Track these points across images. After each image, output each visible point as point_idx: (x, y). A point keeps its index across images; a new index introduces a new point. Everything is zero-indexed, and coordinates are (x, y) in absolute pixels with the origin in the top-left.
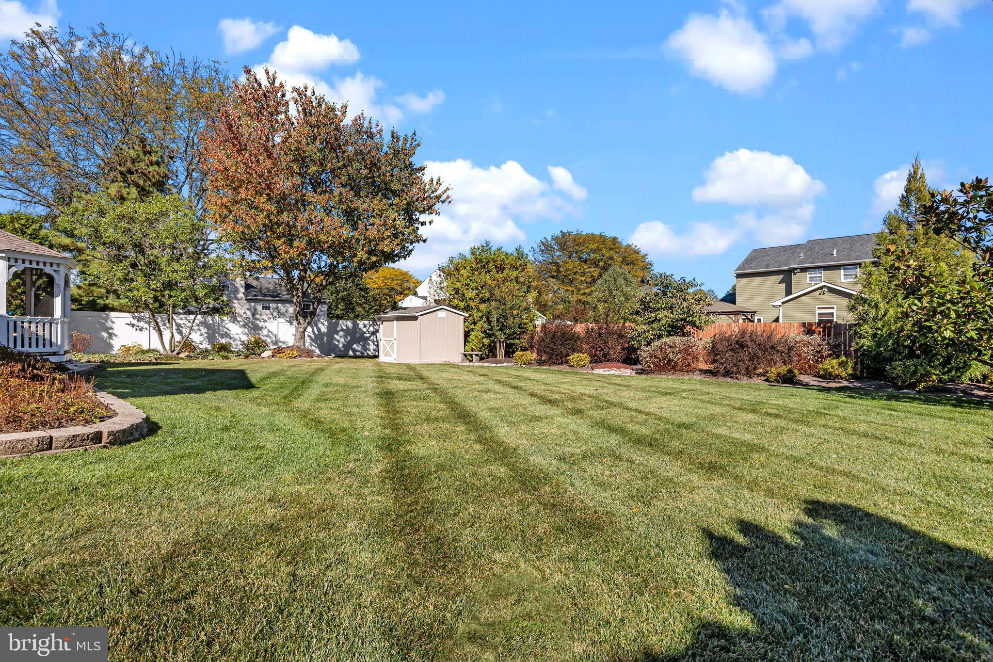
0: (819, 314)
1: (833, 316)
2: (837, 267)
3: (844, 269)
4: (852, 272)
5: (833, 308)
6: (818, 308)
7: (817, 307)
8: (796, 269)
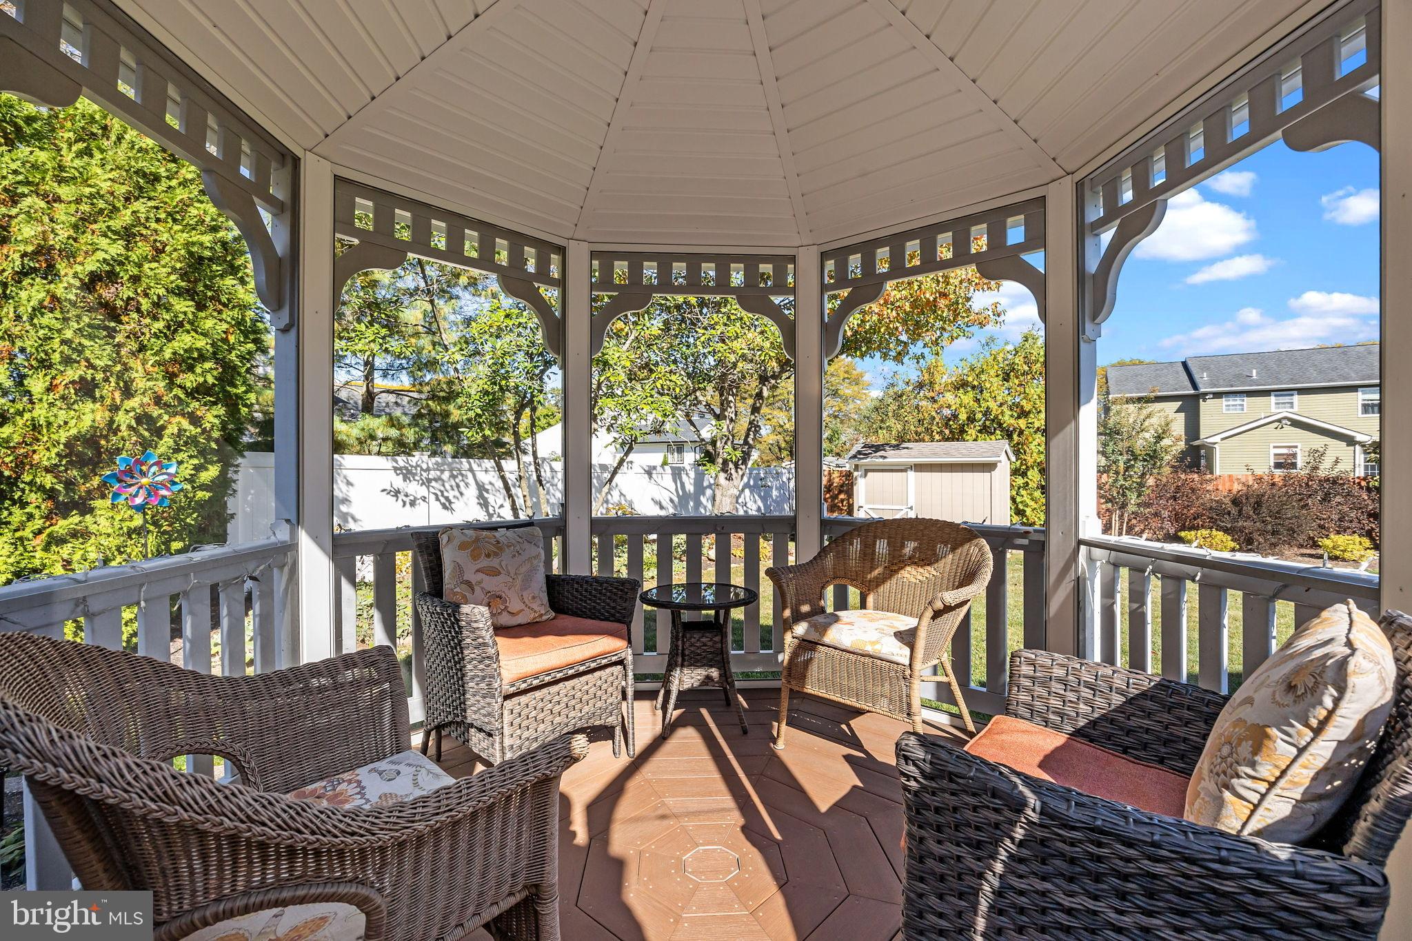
0: (1275, 455)
1: (1295, 458)
2: (1266, 393)
3: (1276, 396)
4: (1287, 399)
5: (1296, 447)
6: (1275, 447)
7: (1272, 445)
8: (1206, 394)
